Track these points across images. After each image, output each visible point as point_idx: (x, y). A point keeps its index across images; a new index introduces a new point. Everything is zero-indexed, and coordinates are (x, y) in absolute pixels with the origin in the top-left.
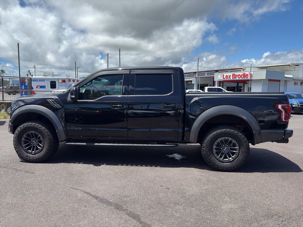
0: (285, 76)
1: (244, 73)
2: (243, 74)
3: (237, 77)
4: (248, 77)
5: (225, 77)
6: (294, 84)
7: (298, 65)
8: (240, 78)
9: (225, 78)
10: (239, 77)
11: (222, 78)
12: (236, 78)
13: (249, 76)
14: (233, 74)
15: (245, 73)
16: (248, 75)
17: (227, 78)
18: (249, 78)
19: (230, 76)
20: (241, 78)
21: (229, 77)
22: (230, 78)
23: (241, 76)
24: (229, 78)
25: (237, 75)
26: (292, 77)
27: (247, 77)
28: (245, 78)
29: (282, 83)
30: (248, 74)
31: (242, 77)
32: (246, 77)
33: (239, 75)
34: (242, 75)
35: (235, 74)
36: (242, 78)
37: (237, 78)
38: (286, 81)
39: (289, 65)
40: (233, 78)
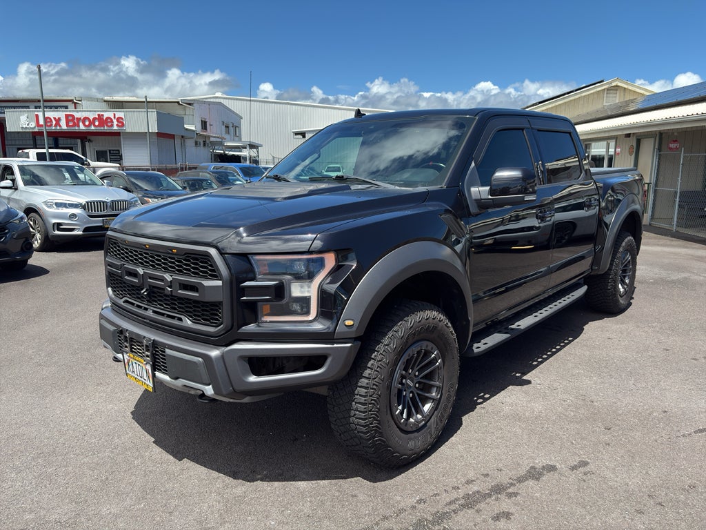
0: (186, 126)
1: (99, 115)
2: (97, 117)
3: (81, 124)
4: (112, 125)
5: (41, 122)
6: (194, 144)
7: (190, 104)
8: (89, 125)
9: (42, 126)
10: (87, 123)
11: (33, 125)
12: (79, 126)
13: (115, 122)
14: (67, 116)
15: (103, 115)
16: (112, 121)
17: (51, 125)
18: (115, 128)
19: (58, 121)
20: (93, 128)
21: (54, 122)
22: (60, 126)
23: (92, 122)
24: (55, 126)
25: (79, 119)
26: (194, 129)
27: (109, 124)
28: (106, 128)
29: (178, 141)
30: (113, 118)
31: (97, 123)
32: (107, 126)
33: (86, 118)
34: (94, 119)
35: (73, 116)
36: (95, 126)
37: (82, 127)
38: (182, 137)
39: (178, 102)
40: (67, 125)
